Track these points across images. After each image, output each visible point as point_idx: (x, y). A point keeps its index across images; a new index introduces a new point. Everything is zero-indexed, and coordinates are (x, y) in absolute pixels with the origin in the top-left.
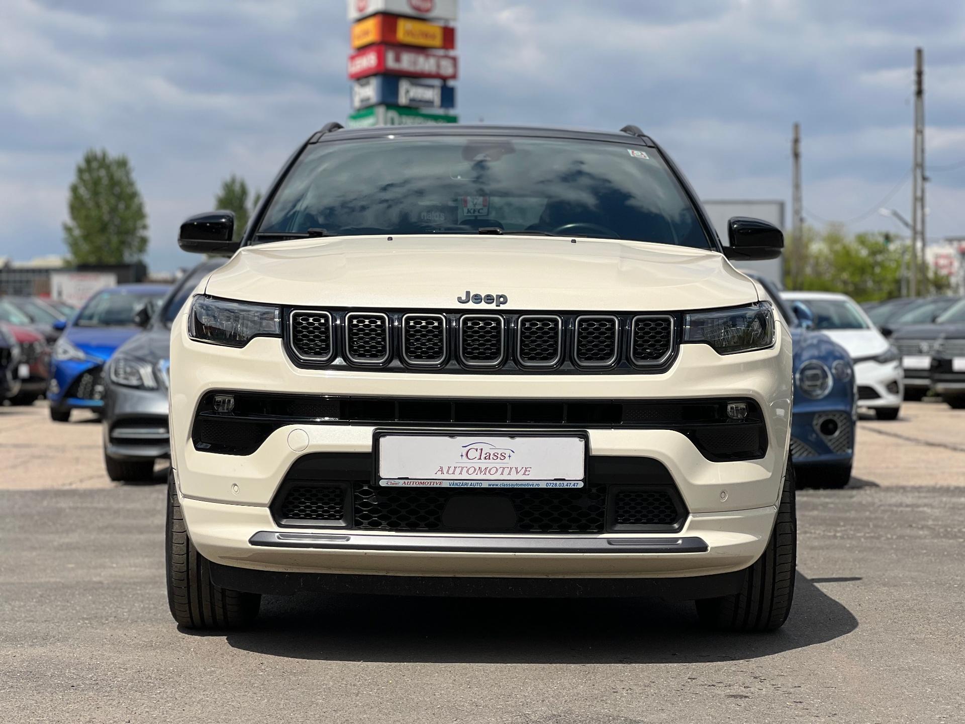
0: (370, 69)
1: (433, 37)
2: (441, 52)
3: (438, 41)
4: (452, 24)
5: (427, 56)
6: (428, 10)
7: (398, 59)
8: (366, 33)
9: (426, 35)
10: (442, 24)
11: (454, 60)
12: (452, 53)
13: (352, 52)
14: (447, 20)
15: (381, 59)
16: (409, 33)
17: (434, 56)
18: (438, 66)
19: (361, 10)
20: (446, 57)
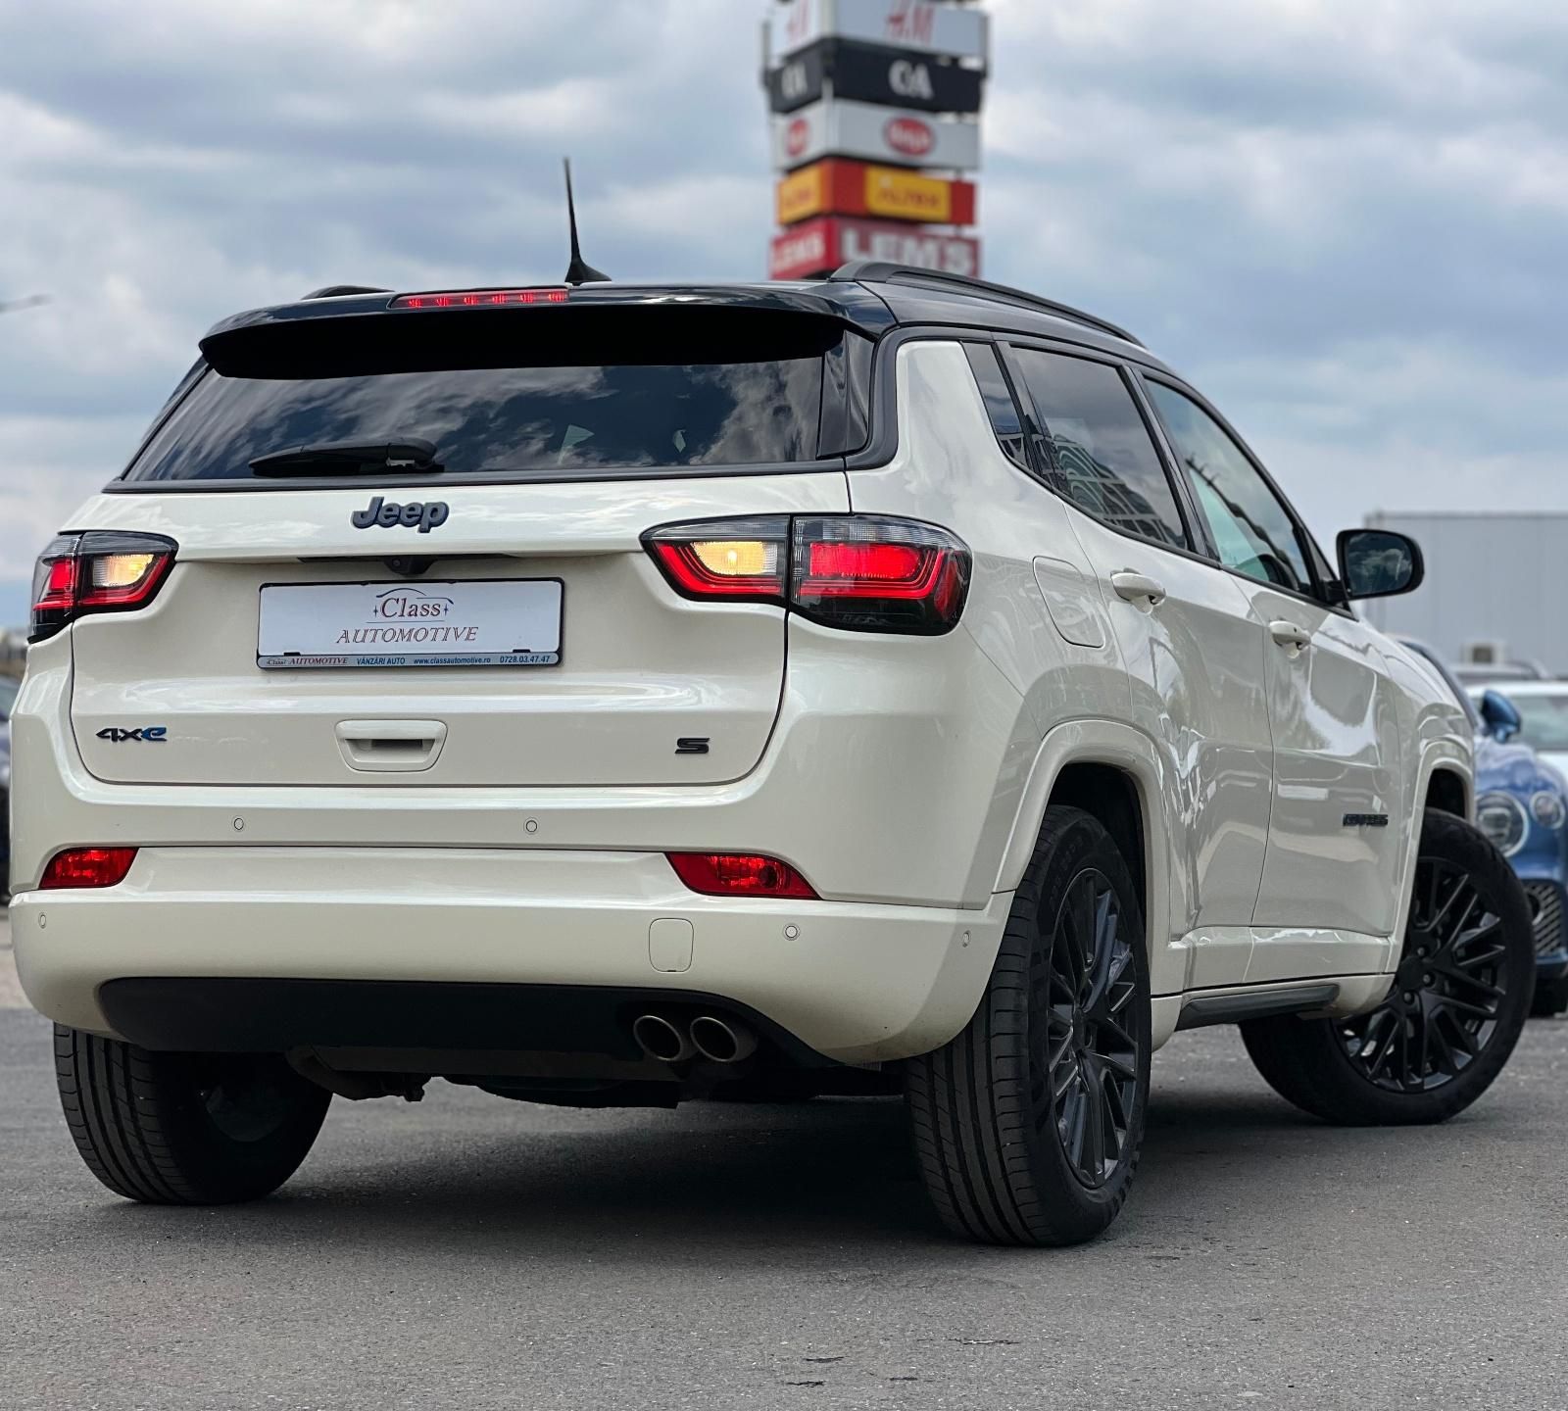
0: (811, 263)
1: (934, 201)
2: (948, 231)
3: (942, 210)
4: (968, 177)
5: (922, 239)
6: (923, 151)
7: (864, 245)
8: (803, 195)
9: (919, 198)
10: (950, 176)
11: (974, 245)
12: (968, 232)
13: (777, 231)
14: (959, 170)
15: (832, 244)
16: (887, 194)
17: (934, 237)
18: (942, 258)
19: (794, 151)
20: (958, 239)
